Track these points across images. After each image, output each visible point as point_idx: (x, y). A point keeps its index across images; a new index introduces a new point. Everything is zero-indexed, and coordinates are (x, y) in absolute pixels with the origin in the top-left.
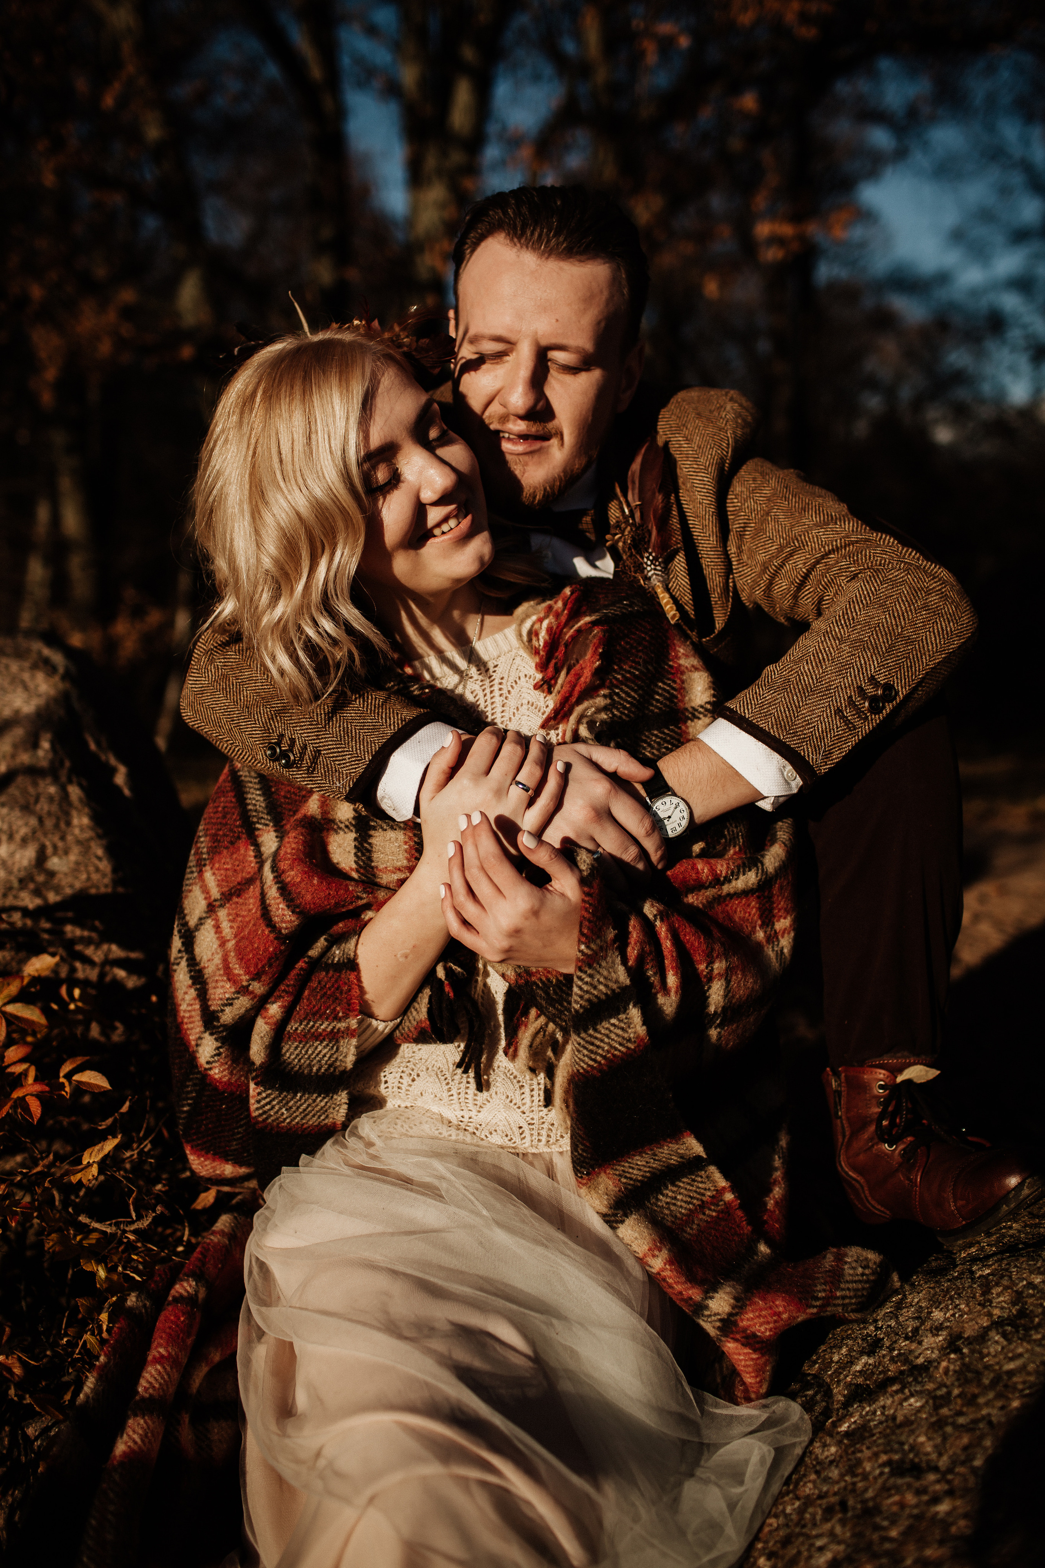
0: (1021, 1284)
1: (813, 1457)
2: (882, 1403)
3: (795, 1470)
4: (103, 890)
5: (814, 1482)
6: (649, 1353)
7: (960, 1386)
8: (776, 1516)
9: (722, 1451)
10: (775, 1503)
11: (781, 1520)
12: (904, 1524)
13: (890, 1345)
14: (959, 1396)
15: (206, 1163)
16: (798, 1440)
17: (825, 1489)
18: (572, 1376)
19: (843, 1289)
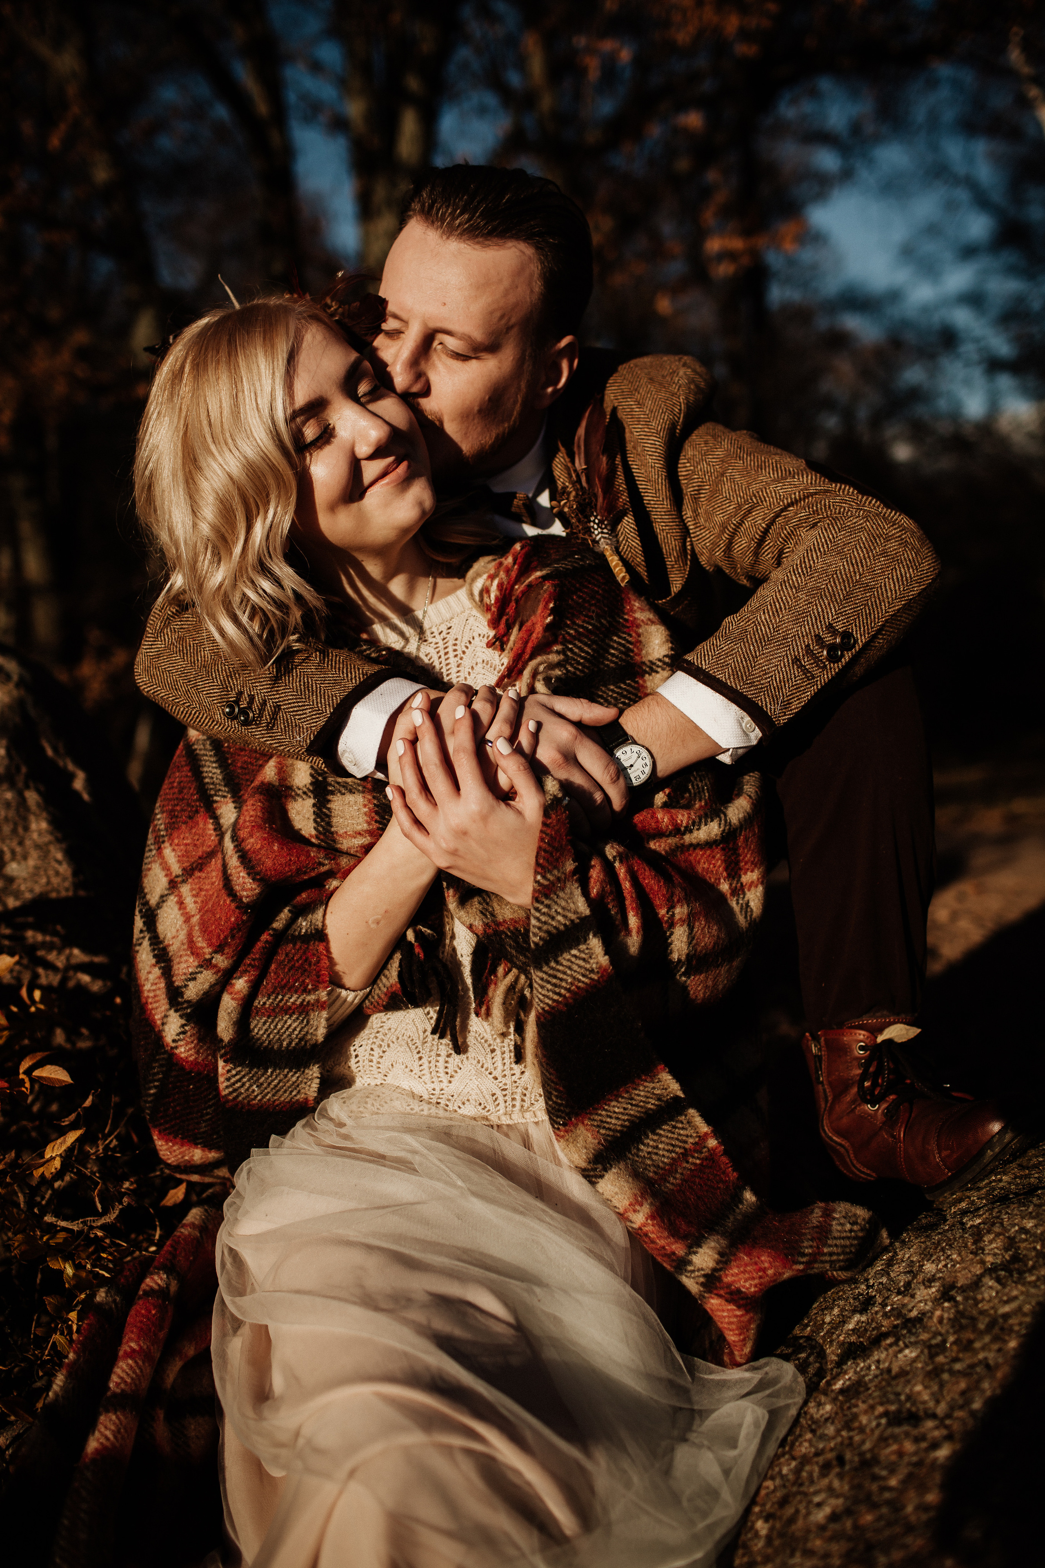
0: (1013, 1230)
1: (808, 1417)
2: (876, 1358)
3: (790, 1432)
4: (64, 894)
5: (810, 1441)
6: (634, 1318)
7: (955, 1333)
8: (773, 1478)
9: (714, 1415)
10: (771, 1465)
11: (778, 1481)
12: (903, 1472)
13: (883, 1301)
14: (954, 1343)
15: (175, 1148)
16: (790, 1401)
17: (821, 1446)
18: (556, 1343)
19: (830, 1246)
